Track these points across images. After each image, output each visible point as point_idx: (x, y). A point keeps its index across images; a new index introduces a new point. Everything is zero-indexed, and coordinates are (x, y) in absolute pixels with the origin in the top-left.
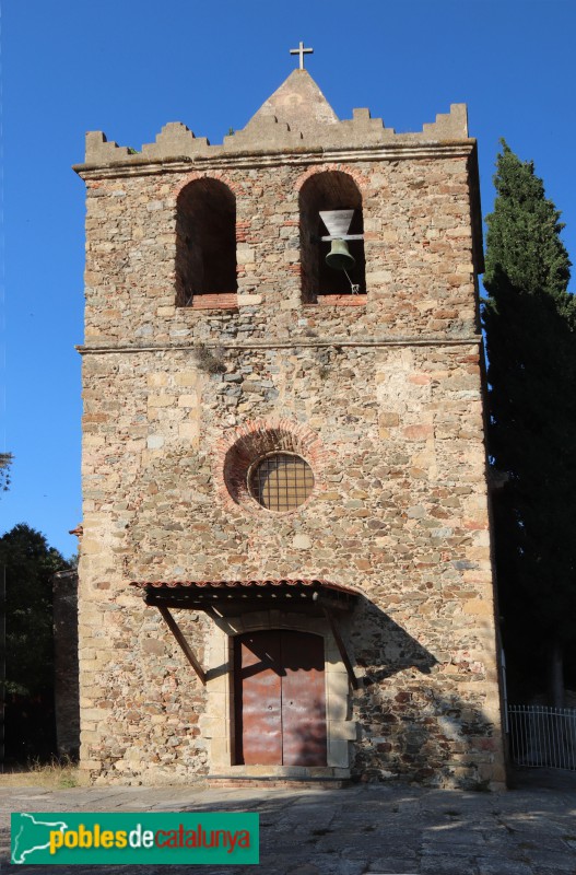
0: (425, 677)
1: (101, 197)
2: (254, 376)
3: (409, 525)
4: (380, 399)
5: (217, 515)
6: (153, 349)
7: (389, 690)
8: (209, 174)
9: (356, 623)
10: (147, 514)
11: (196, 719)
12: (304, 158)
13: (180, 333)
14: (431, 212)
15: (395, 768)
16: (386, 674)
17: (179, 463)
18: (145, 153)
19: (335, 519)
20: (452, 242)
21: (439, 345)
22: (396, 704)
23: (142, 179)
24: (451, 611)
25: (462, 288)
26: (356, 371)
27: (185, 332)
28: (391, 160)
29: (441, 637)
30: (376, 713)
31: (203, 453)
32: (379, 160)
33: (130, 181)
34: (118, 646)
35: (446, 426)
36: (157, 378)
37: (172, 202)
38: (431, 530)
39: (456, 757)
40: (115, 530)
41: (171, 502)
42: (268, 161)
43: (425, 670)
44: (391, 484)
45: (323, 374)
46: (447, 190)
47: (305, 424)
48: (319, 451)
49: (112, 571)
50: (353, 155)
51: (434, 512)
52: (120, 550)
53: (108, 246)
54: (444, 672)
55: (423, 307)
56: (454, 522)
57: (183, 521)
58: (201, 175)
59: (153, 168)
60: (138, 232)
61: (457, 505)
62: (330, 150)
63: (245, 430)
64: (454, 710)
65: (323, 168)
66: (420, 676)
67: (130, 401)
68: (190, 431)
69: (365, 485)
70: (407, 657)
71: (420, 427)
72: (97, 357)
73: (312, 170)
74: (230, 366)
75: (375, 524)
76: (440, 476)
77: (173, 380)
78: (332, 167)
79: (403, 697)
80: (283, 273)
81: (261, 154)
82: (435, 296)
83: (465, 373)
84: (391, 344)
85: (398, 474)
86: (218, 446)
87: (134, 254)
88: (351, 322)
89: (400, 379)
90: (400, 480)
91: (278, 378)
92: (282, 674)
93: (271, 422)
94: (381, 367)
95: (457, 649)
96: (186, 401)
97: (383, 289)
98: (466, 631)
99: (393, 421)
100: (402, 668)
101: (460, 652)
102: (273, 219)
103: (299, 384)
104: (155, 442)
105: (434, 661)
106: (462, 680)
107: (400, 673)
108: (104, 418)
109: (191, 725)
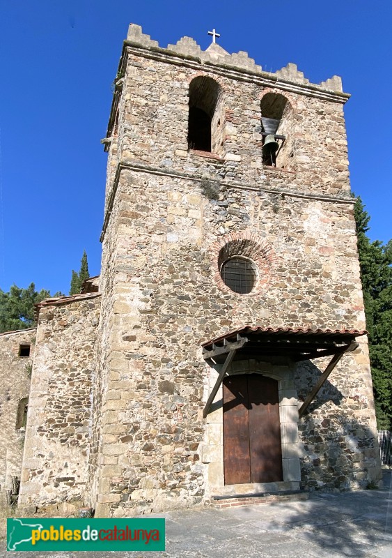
0: (337, 408)
1: (140, 67)
2: (235, 205)
3: (323, 306)
4: (305, 229)
5: (213, 291)
6: (174, 175)
7: (319, 417)
8: (210, 75)
9: (298, 370)
10: (166, 286)
11: (195, 447)
12: (266, 82)
13: (190, 170)
14: (327, 129)
15: (325, 478)
16: (316, 406)
17: (190, 254)
18: (170, 48)
19: (283, 300)
20: (338, 147)
21: (334, 202)
22: (322, 428)
23: (167, 65)
24: (348, 362)
25: (343, 173)
26: (292, 211)
27: (194, 169)
28: (308, 96)
29: (344, 379)
30: (310, 433)
31: (204, 250)
32: (302, 94)
33: (161, 64)
34: (140, 387)
35: (339, 249)
36: (175, 195)
37: (186, 85)
38: (335, 310)
39: (357, 465)
40: (142, 296)
41: (183, 280)
42: (246, 77)
43: (337, 403)
44: (312, 280)
45: (276, 210)
46: (334, 119)
47: (264, 239)
48: (273, 256)
49: (136, 327)
50: (290, 87)
51: (336, 299)
52: (145, 312)
53: (143, 101)
54: (347, 404)
55: (325, 180)
56: (346, 305)
57: (190, 294)
58: (205, 74)
59: (177, 60)
60: (164, 97)
61: (348, 296)
62: (281, 81)
63: (229, 239)
64: (355, 430)
65: (274, 91)
66: (334, 407)
67: (156, 208)
68: (196, 234)
69: (298, 280)
70: (326, 393)
71: (326, 247)
72: (133, 173)
73: (268, 90)
74: (222, 197)
75: (306, 305)
76: (338, 278)
77: (185, 198)
78: (279, 91)
79: (326, 422)
80: (252, 145)
81: (243, 72)
82: (332, 175)
83: (348, 220)
84: (311, 198)
85: (315, 274)
86: (212, 246)
87: (160, 110)
88: (289, 182)
89: (314, 219)
90: (317, 279)
91: (249, 209)
92: (249, 407)
93: (246, 235)
94: (304, 210)
95: (352, 387)
96: (193, 213)
97: (306, 166)
98: (357, 375)
99: (311, 243)
100: (324, 402)
101: (354, 389)
102: (246, 113)
103: (262, 214)
104: (172, 237)
105: (341, 397)
106: (357, 408)
107: (324, 406)
108: (135, 216)
109: (192, 453)
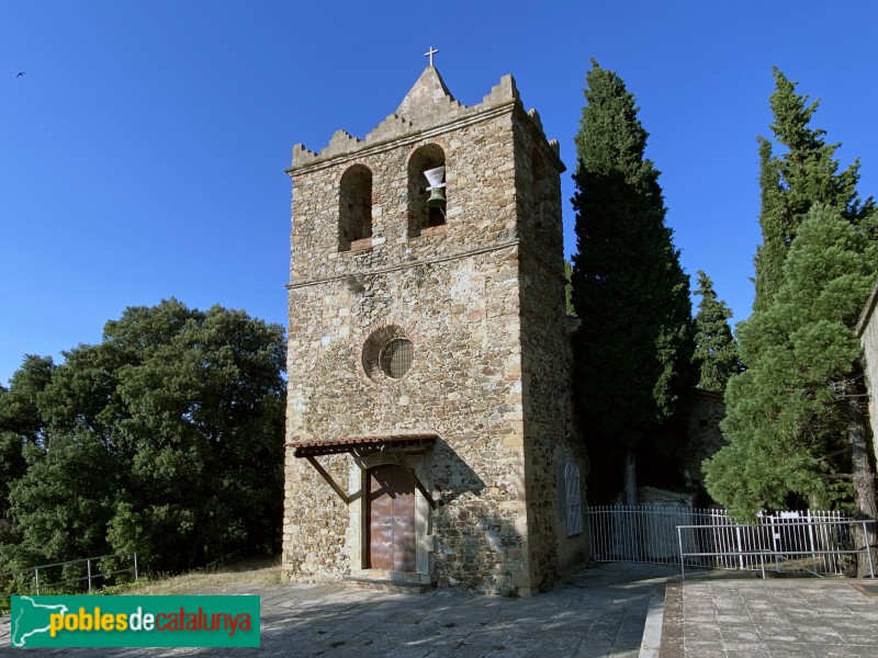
0: (477, 499)
1: (300, 187)
2: (380, 292)
3: (469, 382)
4: (453, 296)
5: (358, 386)
6: (326, 281)
7: (454, 511)
8: (358, 161)
9: (435, 458)
10: (320, 388)
11: (343, 533)
12: (411, 140)
13: (340, 269)
14: (488, 158)
15: (458, 577)
16: (453, 497)
17: (338, 355)
18: (323, 155)
19: (424, 383)
20: (502, 175)
21: (492, 251)
22: (459, 521)
23: (321, 172)
24: (495, 445)
25: (508, 207)
26: (439, 279)
27: (343, 268)
28: (463, 128)
29: (488, 466)
30: (445, 527)
31: (351, 345)
32: (455, 130)
33: (316, 174)
34: (303, 479)
35: (495, 309)
36: (327, 300)
37: (337, 184)
38: (483, 384)
39: (498, 566)
40: (304, 401)
41: (333, 379)
42: (390, 146)
43: (478, 494)
44: (458, 354)
45: (419, 284)
46: (499, 139)
47: (408, 320)
48: (416, 337)
49: (301, 428)
50: (438, 131)
51: (486, 371)
52: (306, 414)
53: (303, 218)
54: (489, 494)
55: (481, 227)
56: (497, 377)
57: (339, 391)
58: (353, 163)
59: (327, 164)
60: (319, 206)
61: (501, 364)
62: (425, 131)
63: (374, 329)
64: (496, 525)
65: (422, 144)
66: (475, 498)
67: (313, 317)
68: (344, 331)
69: (443, 357)
70: (466, 482)
71: (477, 311)
72: (296, 290)
73: (416, 146)
74: (367, 286)
75: (448, 384)
76: (490, 345)
77: (336, 300)
78: (427, 141)
79: (463, 515)
80: (398, 220)
81: (384, 143)
82: (489, 217)
83: (508, 268)
84: (461, 257)
85: (463, 346)
86: (360, 339)
87: (317, 221)
88: (437, 245)
89: (465, 280)
90: (464, 351)
91: (394, 290)
92: (393, 497)
93: (389, 321)
94: (454, 273)
95: (498, 475)
96: (344, 312)
97: (457, 219)
98: (504, 461)
99: (461, 310)
100: (463, 492)
101: (500, 477)
102: (393, 185)
103: (405, 293)
104: (326, 341)
105: (484, 486)
106: (502, 500)
107: (461, 496)
108: (299, 328)
109: (341, 537)
